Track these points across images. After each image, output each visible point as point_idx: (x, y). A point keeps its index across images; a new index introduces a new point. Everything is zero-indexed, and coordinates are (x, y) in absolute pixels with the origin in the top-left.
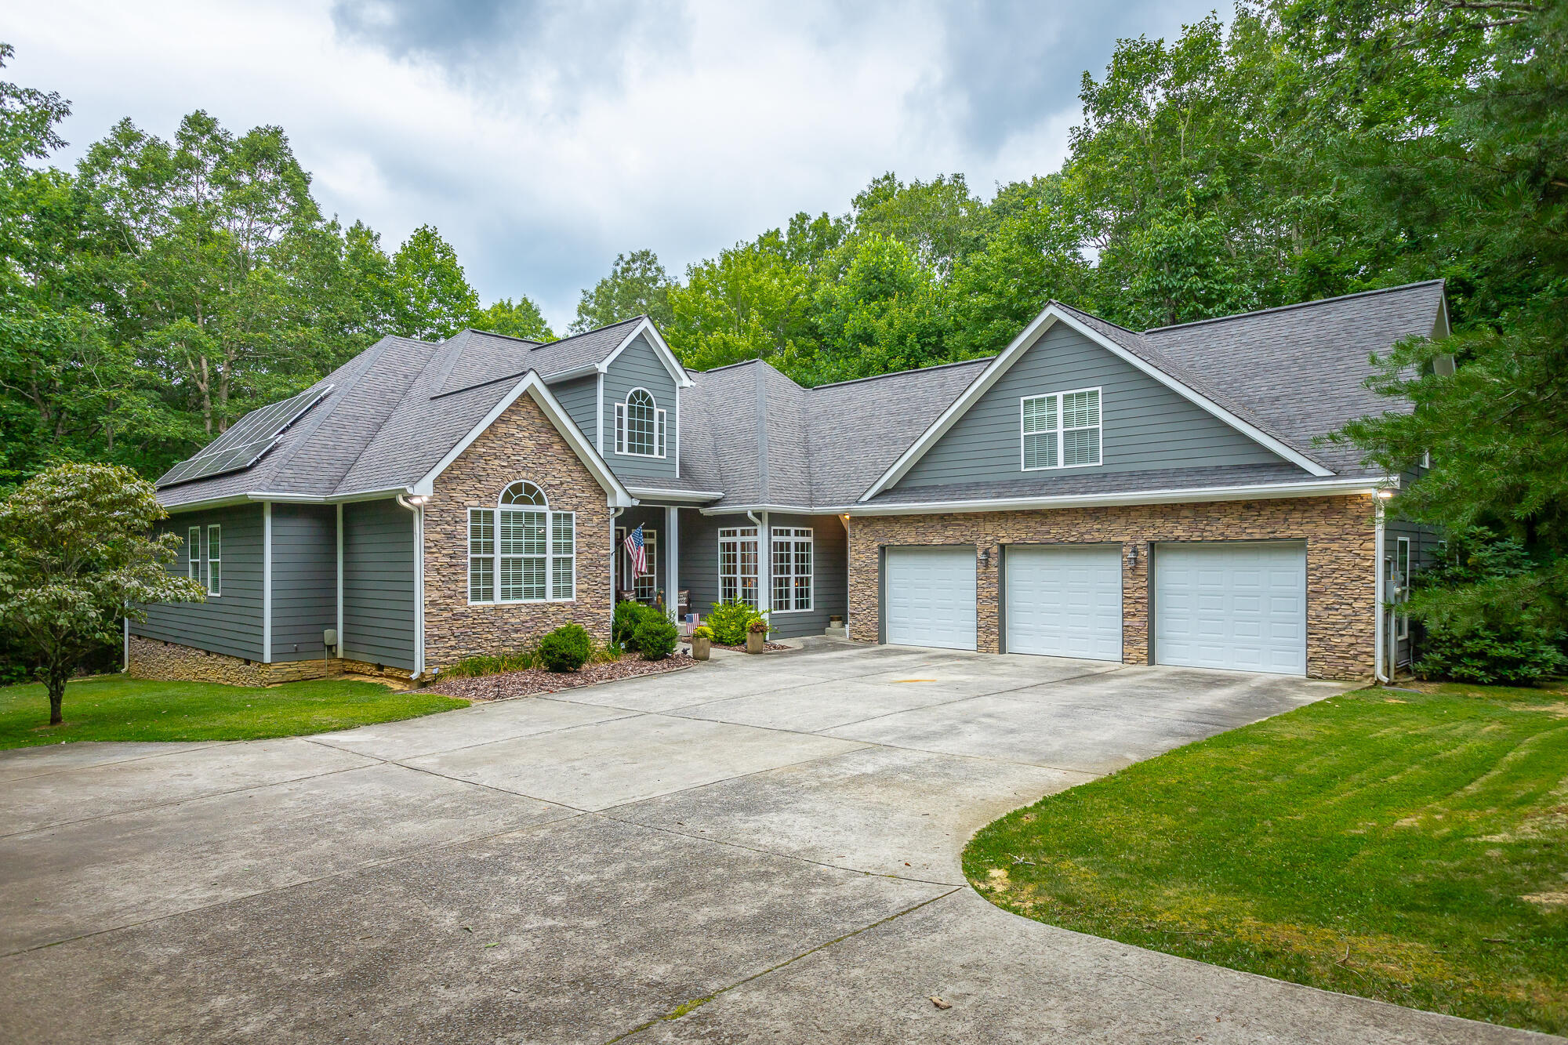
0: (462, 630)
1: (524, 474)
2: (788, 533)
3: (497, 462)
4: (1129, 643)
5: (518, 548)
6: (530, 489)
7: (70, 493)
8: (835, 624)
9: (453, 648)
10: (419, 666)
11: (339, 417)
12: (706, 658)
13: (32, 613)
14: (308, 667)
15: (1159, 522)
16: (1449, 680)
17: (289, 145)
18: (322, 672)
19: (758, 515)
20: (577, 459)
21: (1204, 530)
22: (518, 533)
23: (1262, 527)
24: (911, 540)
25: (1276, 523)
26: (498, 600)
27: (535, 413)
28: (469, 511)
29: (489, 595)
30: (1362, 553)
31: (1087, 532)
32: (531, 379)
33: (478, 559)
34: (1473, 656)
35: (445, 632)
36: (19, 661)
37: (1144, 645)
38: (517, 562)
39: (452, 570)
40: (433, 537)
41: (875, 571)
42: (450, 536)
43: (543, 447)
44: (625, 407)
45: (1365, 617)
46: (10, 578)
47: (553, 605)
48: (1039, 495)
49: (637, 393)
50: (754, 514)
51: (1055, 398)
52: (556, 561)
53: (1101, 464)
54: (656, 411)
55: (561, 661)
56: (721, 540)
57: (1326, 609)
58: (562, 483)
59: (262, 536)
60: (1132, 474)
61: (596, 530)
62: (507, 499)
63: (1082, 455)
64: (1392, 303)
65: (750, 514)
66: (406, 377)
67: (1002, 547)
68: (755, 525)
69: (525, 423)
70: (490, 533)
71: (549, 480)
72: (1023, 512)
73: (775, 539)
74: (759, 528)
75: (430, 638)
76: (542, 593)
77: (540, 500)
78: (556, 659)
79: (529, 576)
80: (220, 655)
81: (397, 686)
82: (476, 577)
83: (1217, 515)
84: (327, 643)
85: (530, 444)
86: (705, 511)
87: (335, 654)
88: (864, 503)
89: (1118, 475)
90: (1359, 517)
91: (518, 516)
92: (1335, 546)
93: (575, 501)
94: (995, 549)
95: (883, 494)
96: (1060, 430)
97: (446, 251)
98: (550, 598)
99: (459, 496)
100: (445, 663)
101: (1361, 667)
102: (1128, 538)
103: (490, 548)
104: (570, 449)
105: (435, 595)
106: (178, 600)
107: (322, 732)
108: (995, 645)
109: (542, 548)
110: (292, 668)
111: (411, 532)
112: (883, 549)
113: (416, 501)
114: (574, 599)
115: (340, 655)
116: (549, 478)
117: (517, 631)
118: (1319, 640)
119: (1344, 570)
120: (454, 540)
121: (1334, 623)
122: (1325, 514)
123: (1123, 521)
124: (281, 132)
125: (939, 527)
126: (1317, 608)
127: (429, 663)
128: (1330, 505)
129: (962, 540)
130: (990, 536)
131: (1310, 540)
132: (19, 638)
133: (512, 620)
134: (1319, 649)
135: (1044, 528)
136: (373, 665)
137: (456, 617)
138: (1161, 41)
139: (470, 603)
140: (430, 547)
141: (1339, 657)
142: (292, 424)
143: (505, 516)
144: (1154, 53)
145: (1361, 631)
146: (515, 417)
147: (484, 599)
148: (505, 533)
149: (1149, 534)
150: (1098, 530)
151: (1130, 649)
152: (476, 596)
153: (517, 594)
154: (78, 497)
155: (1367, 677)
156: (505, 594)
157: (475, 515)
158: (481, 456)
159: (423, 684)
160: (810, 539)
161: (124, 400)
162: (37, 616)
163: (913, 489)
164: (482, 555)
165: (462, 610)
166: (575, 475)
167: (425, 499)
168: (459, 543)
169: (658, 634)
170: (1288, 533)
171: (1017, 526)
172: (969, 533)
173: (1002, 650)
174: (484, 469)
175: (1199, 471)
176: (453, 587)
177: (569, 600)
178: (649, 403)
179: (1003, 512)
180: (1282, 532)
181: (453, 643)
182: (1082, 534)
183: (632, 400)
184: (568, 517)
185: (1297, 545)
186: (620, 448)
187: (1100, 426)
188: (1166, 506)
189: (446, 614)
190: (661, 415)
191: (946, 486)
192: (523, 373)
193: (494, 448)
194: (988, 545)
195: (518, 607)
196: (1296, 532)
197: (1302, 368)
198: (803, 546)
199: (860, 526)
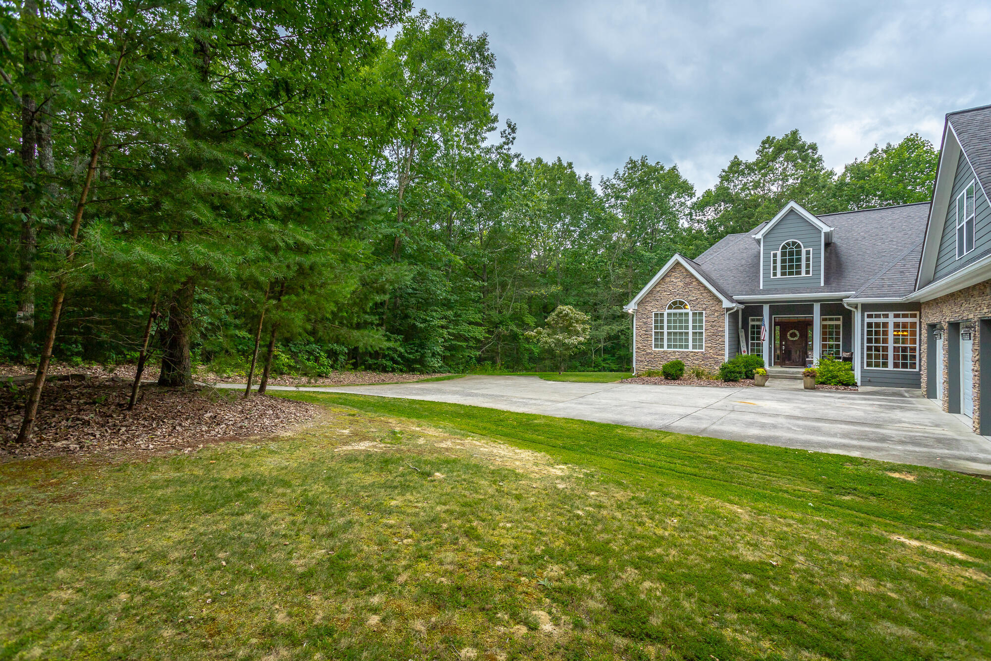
0: (650, 359)
1: (678, 297)
2: (886, 316)
5: (675, 328)
6: (681, 303)
9: (646, 365)
20: (705, 287)
22: (675, 321)
26: (666, 348)
28: (653, 313)
29: (662, 346)
32: (675, 257)
33: (657, 332)
35: (643, 359)
38: (675, 333)
39: (646, 336)
40: (640, 324)
42: (645, 323)
43: (687, 284)
44: (779, 253)
47: (693, 352)
49: (788, 243)
52: (694, 333)
54: (804, 251)
58: (697, 299)
61: (716, 319)
62: (670, 308)
70: (662, 321)
71: (690, 298)
74: (856, 313)
75: (638, 361)
76: (687, 347)
77: (686, 308)
79: (681, 339)
82: (656, 339)
85: (681, 284)
91: (675, 314)
93: (704, 306)
98: (691, 349)
99: (649, 308)
103: (662, 328)
104: (702, 283)
105: (641, 345)
109: (687, 327)
114: (704, 350)
120: (647, 325)
127: (637, 370)
133: (672, 357)
137: (648, 354)
139: (654, 349)
140: (637, 328)
143: (669, 315)
146: (673, 273)
147: (660, 348)
148: (669, 321)
152: (656, 346)
153: (675, 346)
156: (669, 346)
157: (656, 315)
160: (915, 320)
164: (659, 331)
165: (650, 351)
167: (634, 310)
168: (649, 326)
174: (660, 296)
176: (647, 342)
177: (701, 351)
178: (798, 247)
183: (784, 248)
184: (701, 314)
186: (775, 274)
189: (643, 353)
190: (808, 253)
195: (674, 352)
199: (923, 310)
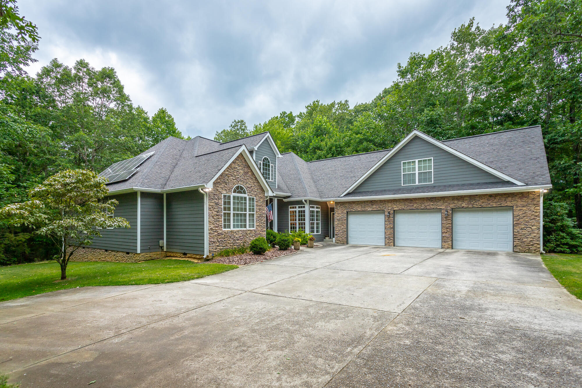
0: (221, 239)
1: (240, 182)
2: (314, 208)
3: (232, 177)
4: (444, 242)
5: (238, 209)
6: (242, 188)
7: (73, 181)
8: (327, 238)
9: (218, 246)
10: (206, 253)
11: (160, 163)
12: (299, 249)
13: (60, 231)
14: (153, 255)
15: (456, 202)
16: (555, 252)
17: (117, 74)
18: (158, 256)
19: (306, 201)
20: (256, 178)
21: (473, 204)
22: (238, 203)
23: (496, 203)
24: (359, 209)
25: (502, 201)
26: (232, 228)
27: (243, 161)
28: (223, 195)
29: (229, 226)
30: (535, 211)
31: (428, 206)
32: (243, 147)
33: (226, 213)
34: (564, 244)
35: (215, 240)
36: (15, 256)
37: (450, 243)
38: (238, 215)
39: (217, 217)
40: (212, 204)
41: (345, 220)
42: (217, 204)
43: (246, 173)
44: (262, 163)
45: (536, 231)
46: (46, 217)
47: (249, 230)
48: (411, 193)
49: (265, 158)
50: (305, 201)
51: (415, 162)
52: (250, 214)
53: (433, 183)
54: (271, 165)
55: (260, 250)
56: (290, 210)
57: (521, 229)
58: (251, 187)
59: (136, 205)
60: (445, 186)
61: (261, 204)
62: (235, 192)
63: (425, 180)
64: (524, 132)
65: (303, 201)
66: (179, 150)
67: (394, 211)
68: (304, 204)
69: (240, 164)
70: (229, 203)
71: (247, 185)
72: (403, 199)
73: (311, 209)
74: (306, 206)
75: (211, 243)
76: (245, 226)
77: (245, 193)
78: (258, 250)
79: (241, 220)
80: (113, 251)
81: (196, 261)
82: (225, 220)
83: (479, 199)
84: (160, 245)
85: (242, 171)
86: (285, 200)
87: (163, 250)
88: (341, 197)
89: (439, 186)
90: (533, 199)
91: (238, 198)
92: (524, 208)
93: (255, 193)
94: (392, 212)
95: (348, 194)
96: (417, 172)
97: (169, 117)
98: (248, 228)
99: (220, 189)
100: (215, 252)
101: (535, 248)
102: (444, 207)
103: (229, 209)
104: (254, 174)
105: (212, 226)
106: (120, 226)
107: (193, 279)
108: (392, 243)
109: (245, 210)
110: (148, 255)
111: (203, 202)
112: (347, 212)
113: (207, 190)
114: (255, 228)
115: (165, 250)
116: (248, 184)
117: (238, 240)
118: (518, 239)
119: (528, 216)
120: (218, 206)
121: (524, 234)
122: (521, 198)
123: (442, 202)
124: (113, 70)
125: (370, 205)
126: (517, 229)
127: (210, 252)
128: (522, 195)
129: (379, 209)
130: (389, 207)
131: (515, 207)
132: (14, 247)
133: (236, 236)
134: (518, 243)
135: (411, 205)
136: (181, 253)
137: (219, 234)
138: (424, 55)
139: (223, 229)
140: (210, 208)
141: (526, 245)
142: (140, 165)
143: (234, 197)
144: (422, 58)
145: (535, 236)
146: (237, 161)
147: (228, 228)
148: (234, 204)
149: (452, 206)
150: (432, 205)
151: (445, 244)
152: (225, 227)
153: (238, 226)
154: (76, 183)
155: (537, 251)
156: (234, 226)
157: (225, 196)
158: (227, 175)
159: (207, 260)
160: (319, 210)
161: (58, 160)
162: (61, 232)
163: (360, 192)
164: (227, 212)
165: (221, 232)
166: (255, 184)
167: (210, 189)
168: (220, 207)
169: (286, 241)
170: (506, 204)
171: (401, 204)
172: (382, 207)
173: (394, 246)
174: (228, 180)
175: (471, 184)
176: (218, 223)
177: (253, 229)
178: (269, 162)
179: (395, 199)
180: (504, 204)
181: (218, 244)
182: (426, 206)
183: (264, 161)
184: (253, 199)
185: (511, 208)
187: (432, 170)
188: (459, 196)
189: (216, 233)
190: (272, 167)
191: (373, 191)
192: (241, 145)
193: (231, 172)
194: (389, 211)
195: (238, 231)
196: (509, 204)
197: (498, 152)
198: (317, 212)
199: (339, 205)
